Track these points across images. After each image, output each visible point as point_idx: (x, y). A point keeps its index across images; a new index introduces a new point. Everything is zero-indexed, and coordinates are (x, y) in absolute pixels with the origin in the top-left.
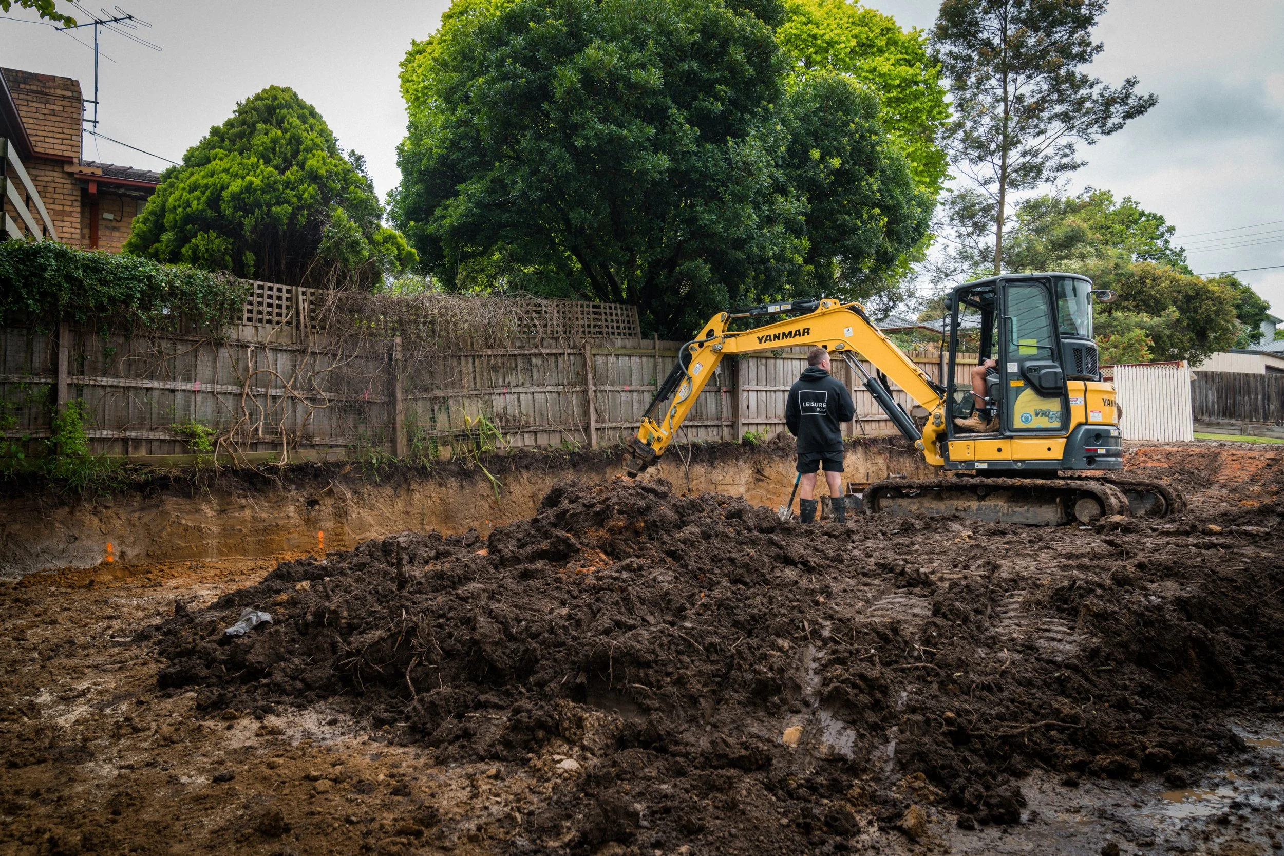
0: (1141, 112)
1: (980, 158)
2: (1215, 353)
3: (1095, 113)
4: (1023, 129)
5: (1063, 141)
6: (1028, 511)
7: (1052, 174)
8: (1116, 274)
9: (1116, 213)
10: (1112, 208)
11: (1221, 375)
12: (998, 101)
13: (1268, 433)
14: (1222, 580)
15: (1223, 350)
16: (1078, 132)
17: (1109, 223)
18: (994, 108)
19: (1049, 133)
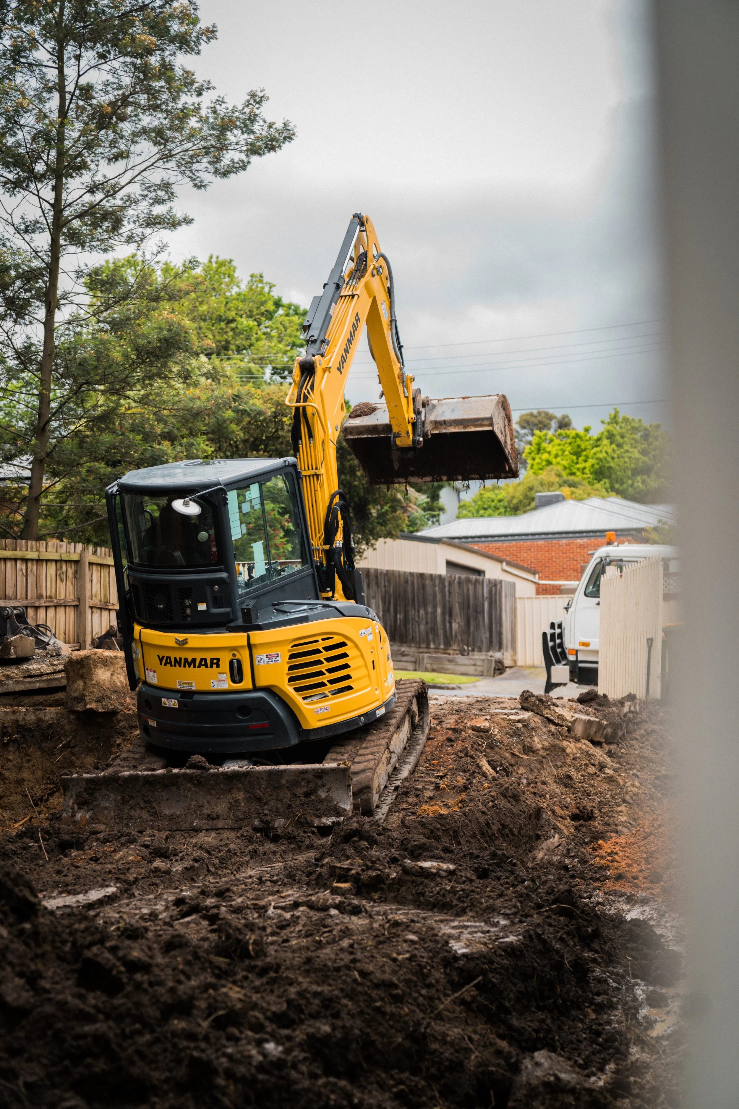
0: (273, 148)
1: (17, 185)
2: (381, 540)
3: (204, 139)
4: (89, 146)
5: (155, 177)
7: (139, 231)
8: (236, 411)
9: (241, 298)
10: (235, 290)
11: (389, 576)
12: (50, 90)
13: (450, 666)
14: (376, 986)
15: (389, 535)
16: (179, 165)
17: (232, 314)
18: (42, 101)
19: (134, 160)
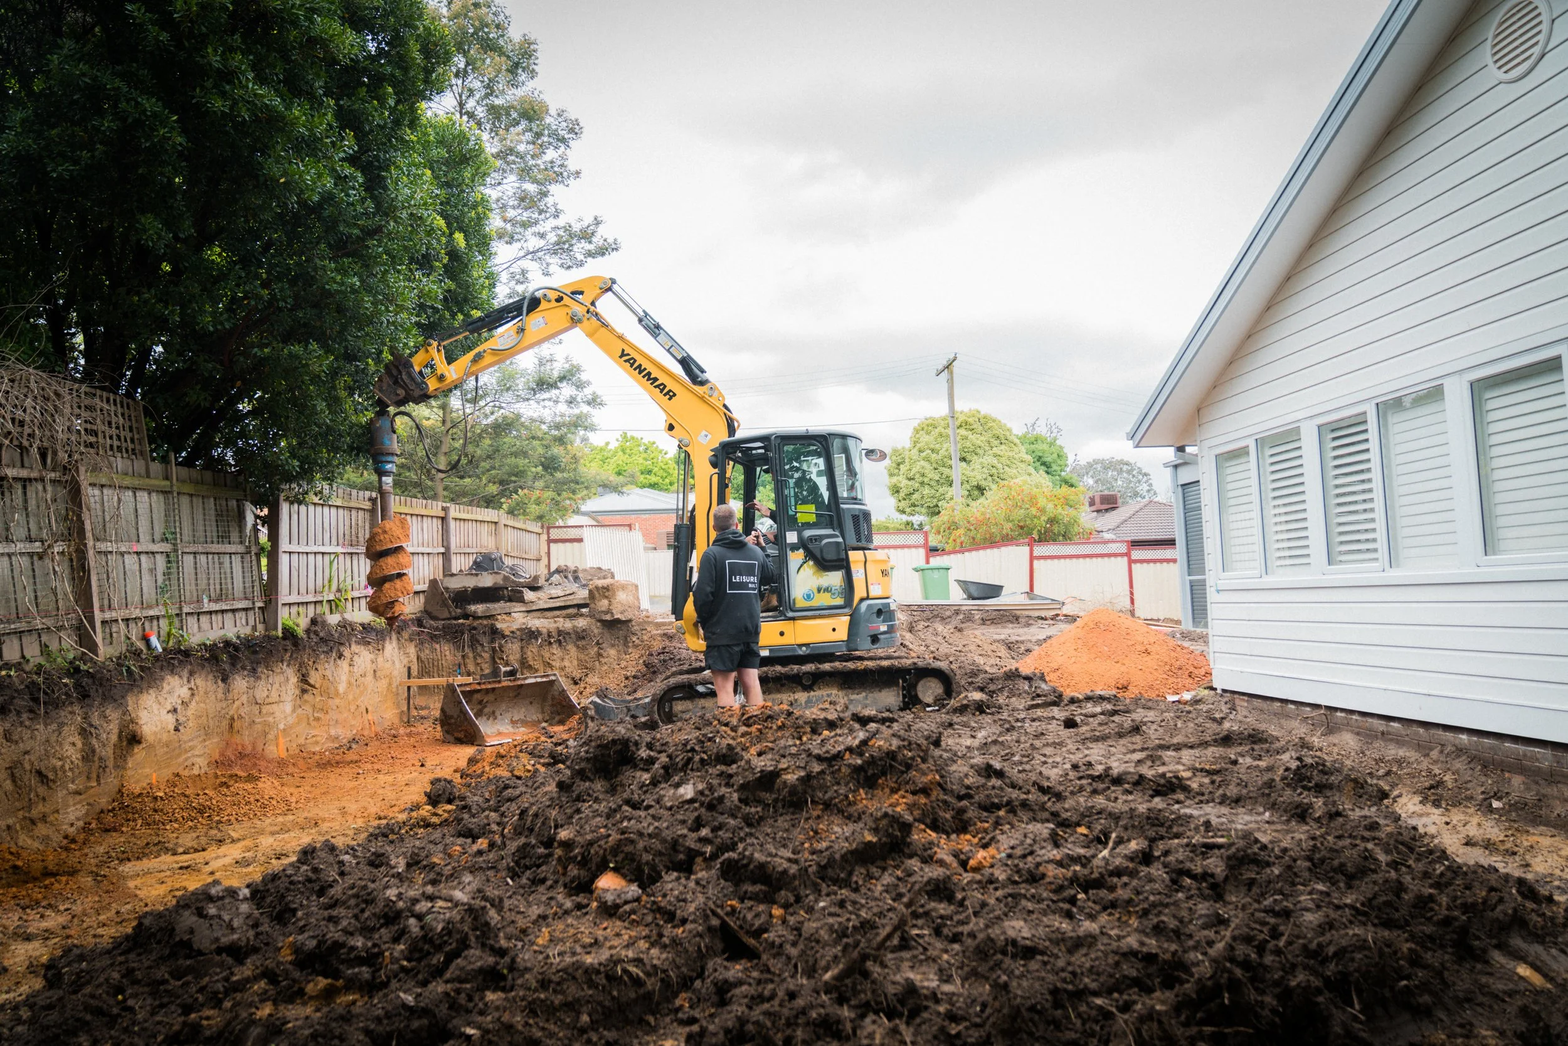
6: (866, 698)
